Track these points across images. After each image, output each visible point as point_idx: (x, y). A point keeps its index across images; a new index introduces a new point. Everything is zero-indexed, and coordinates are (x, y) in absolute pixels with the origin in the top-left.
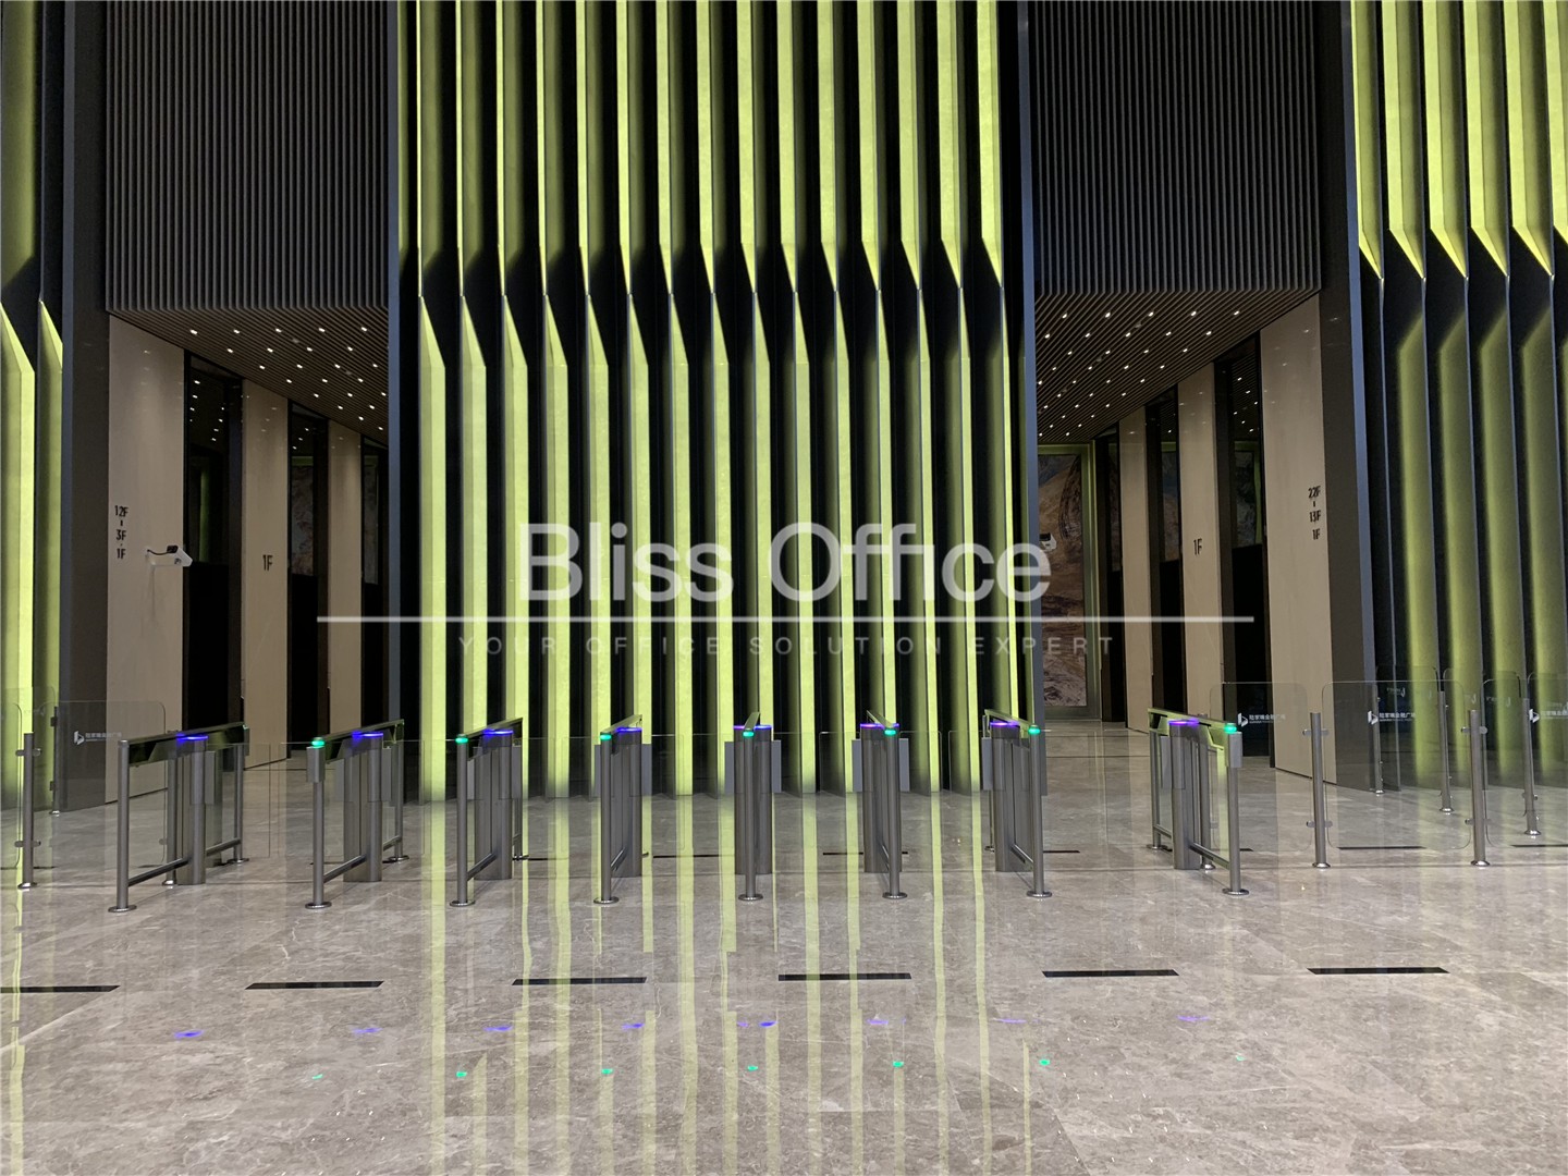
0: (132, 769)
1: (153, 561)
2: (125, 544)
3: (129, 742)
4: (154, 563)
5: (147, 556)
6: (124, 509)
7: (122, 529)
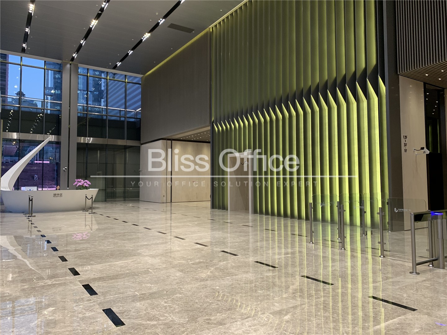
0: (416, 223)
1: (416, 152)
2: (407, 147)
3: (414, 213)
4: (416, 154)
5: (414, 151)
6: (406, 136)
7: (406, 143)
